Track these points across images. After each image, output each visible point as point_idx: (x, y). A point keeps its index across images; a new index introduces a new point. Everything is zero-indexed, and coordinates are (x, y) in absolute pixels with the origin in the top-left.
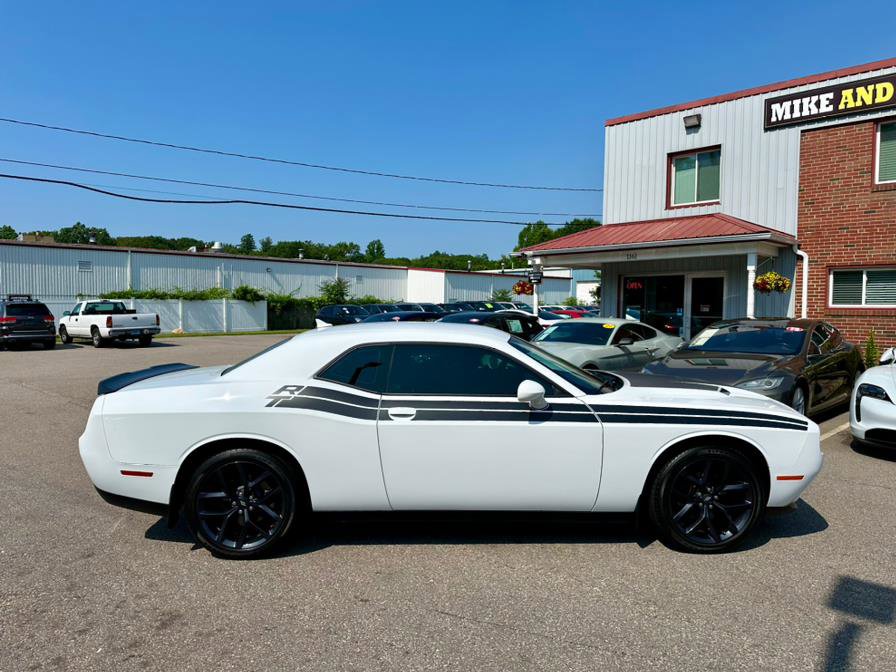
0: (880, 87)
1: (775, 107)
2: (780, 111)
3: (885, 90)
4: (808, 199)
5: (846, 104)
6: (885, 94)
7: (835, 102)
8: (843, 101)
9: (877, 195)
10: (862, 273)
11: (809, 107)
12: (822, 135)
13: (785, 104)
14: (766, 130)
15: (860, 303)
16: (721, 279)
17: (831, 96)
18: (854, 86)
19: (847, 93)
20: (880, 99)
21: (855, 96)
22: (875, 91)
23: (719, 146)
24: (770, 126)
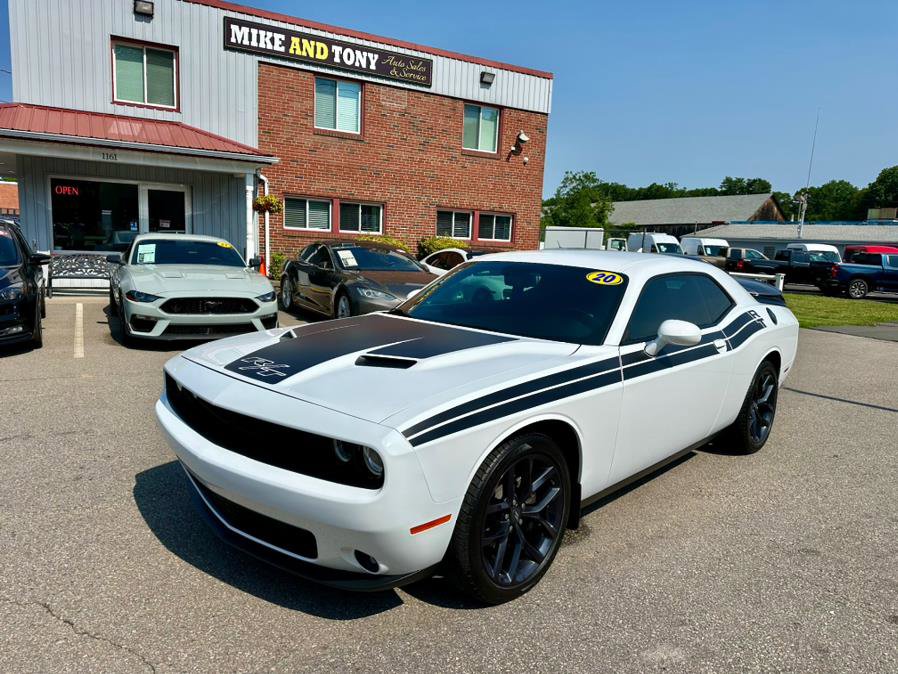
0: (320, 45)
1: (234, 28)
2: (239, 34)
3: (322, 49)
4: (266, 127)
5: (295, 49)
6: (322, 53)
7: (287, 43)
8: (292, 46)
9: (318, 137)
10: (305, 202)
11: (264, 40)
12: (275, 72)
13: (243, 28)
14: (226, 48)
15: (305, 226)
16: (182, 194)
17: (283, 37)
18: (301, 36)
19: (295, 40)
20: (319, 56)
21: (301, 44)
22: (315, 47)
23: (176, 49)
24: (229, 46)
